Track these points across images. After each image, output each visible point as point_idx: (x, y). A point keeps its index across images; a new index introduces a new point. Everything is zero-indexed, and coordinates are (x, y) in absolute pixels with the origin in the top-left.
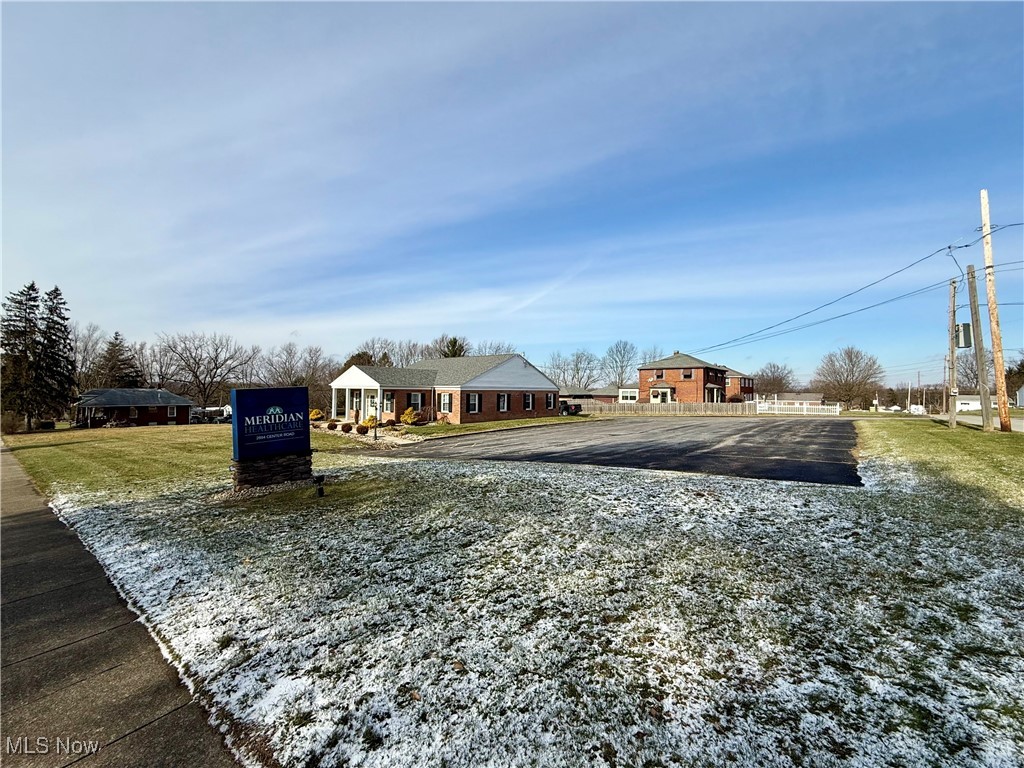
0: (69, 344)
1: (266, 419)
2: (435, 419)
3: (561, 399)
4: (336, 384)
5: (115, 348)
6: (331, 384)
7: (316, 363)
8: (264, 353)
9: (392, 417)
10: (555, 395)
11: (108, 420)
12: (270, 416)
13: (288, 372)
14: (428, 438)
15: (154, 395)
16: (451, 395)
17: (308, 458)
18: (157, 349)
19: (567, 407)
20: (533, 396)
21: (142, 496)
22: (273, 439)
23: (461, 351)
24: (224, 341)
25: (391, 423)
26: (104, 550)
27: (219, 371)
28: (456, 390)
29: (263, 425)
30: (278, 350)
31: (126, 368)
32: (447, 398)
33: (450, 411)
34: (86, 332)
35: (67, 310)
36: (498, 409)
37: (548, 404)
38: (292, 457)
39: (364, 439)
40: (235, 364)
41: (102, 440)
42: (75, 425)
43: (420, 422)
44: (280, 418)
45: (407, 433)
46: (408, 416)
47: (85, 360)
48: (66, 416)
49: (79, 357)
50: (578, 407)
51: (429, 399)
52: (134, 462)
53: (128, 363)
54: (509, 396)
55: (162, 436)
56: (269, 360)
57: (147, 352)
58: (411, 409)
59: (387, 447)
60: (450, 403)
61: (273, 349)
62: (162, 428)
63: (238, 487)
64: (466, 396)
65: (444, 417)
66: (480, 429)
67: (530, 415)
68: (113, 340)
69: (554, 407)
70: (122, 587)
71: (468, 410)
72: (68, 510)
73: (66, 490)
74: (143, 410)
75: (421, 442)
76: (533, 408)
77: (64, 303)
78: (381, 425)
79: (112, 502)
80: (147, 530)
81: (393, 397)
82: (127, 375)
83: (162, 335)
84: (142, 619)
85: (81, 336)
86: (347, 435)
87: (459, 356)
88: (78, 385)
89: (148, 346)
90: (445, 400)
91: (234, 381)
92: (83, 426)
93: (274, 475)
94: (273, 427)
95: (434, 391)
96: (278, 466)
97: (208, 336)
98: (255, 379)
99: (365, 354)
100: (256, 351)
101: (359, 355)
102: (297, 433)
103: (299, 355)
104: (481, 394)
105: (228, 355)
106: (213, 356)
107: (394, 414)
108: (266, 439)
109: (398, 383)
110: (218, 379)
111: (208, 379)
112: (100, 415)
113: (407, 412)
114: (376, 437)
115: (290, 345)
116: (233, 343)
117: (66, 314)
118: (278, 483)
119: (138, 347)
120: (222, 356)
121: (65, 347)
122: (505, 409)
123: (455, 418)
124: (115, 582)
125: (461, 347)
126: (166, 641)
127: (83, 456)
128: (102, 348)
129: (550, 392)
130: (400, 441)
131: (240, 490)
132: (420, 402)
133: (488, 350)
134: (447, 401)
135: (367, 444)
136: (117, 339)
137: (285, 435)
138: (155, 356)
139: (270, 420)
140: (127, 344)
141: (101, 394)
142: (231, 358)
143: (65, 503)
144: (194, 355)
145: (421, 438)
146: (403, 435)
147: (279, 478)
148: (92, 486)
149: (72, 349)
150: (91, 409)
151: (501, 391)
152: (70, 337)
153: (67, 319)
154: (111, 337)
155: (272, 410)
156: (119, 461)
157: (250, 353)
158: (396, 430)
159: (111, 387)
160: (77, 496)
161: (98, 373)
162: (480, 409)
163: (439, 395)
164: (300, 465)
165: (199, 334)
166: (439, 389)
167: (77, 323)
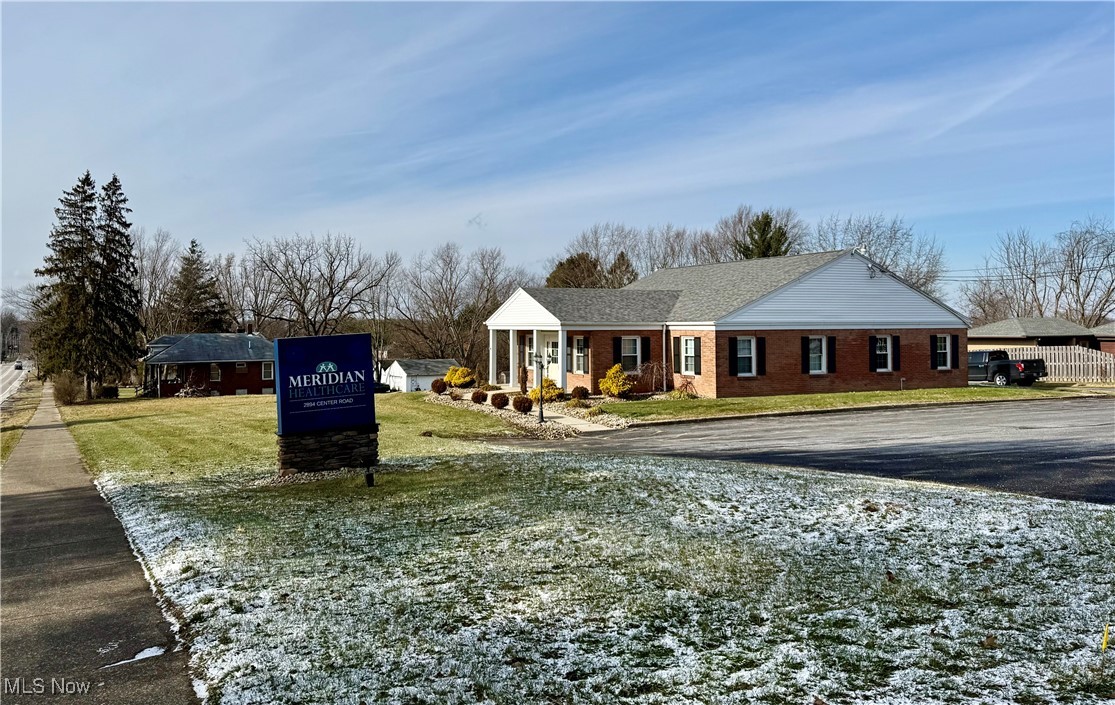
0: (133, 264)
1: (315, 379)
2: (671, 387)
3: (972, 348)
4: (494, 323)
5: (192, 265)
6: (487, 323)
7: (492, 280)
8: (406, 264)
9: (586, 383)
10: (955, 340)
11: (182, 386)
12: (321, 375)
13: (446, 300)
14: (637, 421)
15: (243, 343)
16: (697, 340)
17: (372, 436)
18: (249, 265)
19: (1001, 365)
20: (896, 341)
21: (181, 477)
22: (325, 406)
23: (780, 242)
24: (343, 244)
25: (581, 393)
26: (129, 518)
27: (336, 299)
28: (707, 329)
29: (312, 387)
30: (429, 257)
31: (206, 299)
32: (691, 345)
33: (699, 373)
34: (153, 244)
35: (128, 210)
36: (806, 368)
37: (937, 359)
38: (349, 433)
39: (522, 420)
40: (361, 286)
41: (168, 415)
42: (141, 392)
43: (636, 392)
44: (334, 378)
45: (602, 412)
46: (613, 381)
47: (153, 288)
48: (133, 378)
49: (146, 284)
50: (1036, 367)
51: (656, 348)
52: (192, 442)
53: (210, 290)
54: (832, 341)
55: (242, 410)
56: (416, 277)
57: (237, 271)
58: (617, 367)
59: (558, 435)
60: (698, 356)
61: (421, 257)
62: (253, 398)
63: (282, 471)
64: (728, 342)
65: (687, 384)
66: (753, 409)
67: (887, 383)
68: (187, 254)
69: (955, 364)
70: (134, 541)
71: (733, 371)
72: (110, 486)
73: (112, 468)
74: (227, 368)
75: (623, 429)
76: (896, 366)
77: (124, 201)
78: (562, 397)
79: (152, 482)
80: (170, 505)
81: (586, 345)
82: (208, 311)
83: (253, 242)
84: (140, 560)
85: (147, 250)
86: (500, 412)
87: (777, 254)
88: (144, 330)
89: (237, 261)
90: (687, 350)
91: (358, 316)
92: (150, 394)
93: (327, 457)
94: (325, 390)
95: (668, 332)
96: (332, 446)
97: (319, 239)
98: (392, 313)
99: (583, 257)
100: (392, 261)
101: (571, 261)
102: (357, 400)
103: (463, 265)
104: (763, 339)
105: (348, 274)
106: (327, 275)
107: (589, 377)
108: (316, 407)
109: (597, 317)
110: (336, 313)
111: (320, 317)
112: (174, 376)
113: (611, 372)
114: (542, 418)
115: (448, 247)
116: (355, 251)
117: (128, 217)
118: (332, 469)
119: (224, 262)
120: (340, 276)
121: (128, 269)
122: (824, 370)
123: (706, 386)
124: (130, 540)
125: (781, 234)
126: (149, 569)
127: (140, 433)
128: (175, 266)
129: (943, 331)
130: (585, 426)
131: (284, 475)
132: (639, 354)
133: (840, 236)
134: (691, 353)
135: (525, 429)
136: (193, 252)
137: (341, 401)
138: (247, 277)
139: (321, 380)
140: (208, 258)
141: (172, 342)
142: (353, 277)
143: (107, 482)
144: (299, 273)
145: (623, 422)
146: (592, 414)
147: (334, 462)
148: (136, 466)
149: (136, 271)
150: (161, 367)
151: (811, 331)
152: (133, 253)
153: (129, 225)
154: (185, 250)
155: (323, 367)
156: (175, 440)
157: (383, 264)
158: (587, 407)
159: (187, 331)
160: (120, 474)
161: (169, 306)
162: (761, 369)
163: (677, 340)
164: (361, 445)
165: (306, 236)
166: (676, 328)
167: (143, 231)
